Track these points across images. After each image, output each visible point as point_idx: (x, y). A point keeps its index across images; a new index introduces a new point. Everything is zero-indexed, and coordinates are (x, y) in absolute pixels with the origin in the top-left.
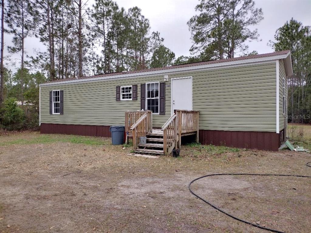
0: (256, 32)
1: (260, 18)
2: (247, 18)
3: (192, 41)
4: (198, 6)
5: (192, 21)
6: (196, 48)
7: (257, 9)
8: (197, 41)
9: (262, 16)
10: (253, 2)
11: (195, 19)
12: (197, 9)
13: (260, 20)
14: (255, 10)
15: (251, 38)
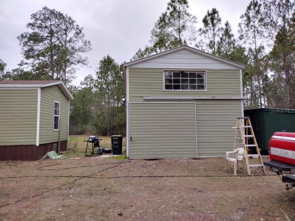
0: (87, 59)
1: (89, 48)
2: (78, 46)
3: (23, 55)
4: (30, 24)
5: (22, 36)
6: (27, 64)
7: (86, 40)
8: (28, 57)
9: (91, 47)
10: (83, 34)
11: (26, 36)
12: (28, 26)
13: (89, 50)
14: (85, 41)
15: (82, 63)
